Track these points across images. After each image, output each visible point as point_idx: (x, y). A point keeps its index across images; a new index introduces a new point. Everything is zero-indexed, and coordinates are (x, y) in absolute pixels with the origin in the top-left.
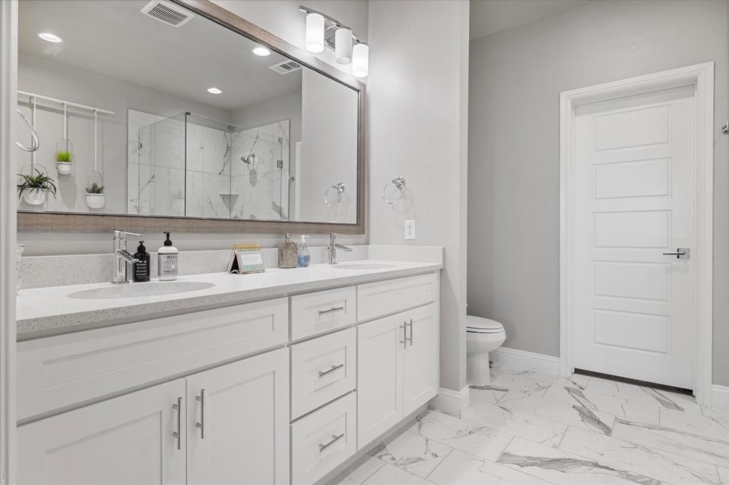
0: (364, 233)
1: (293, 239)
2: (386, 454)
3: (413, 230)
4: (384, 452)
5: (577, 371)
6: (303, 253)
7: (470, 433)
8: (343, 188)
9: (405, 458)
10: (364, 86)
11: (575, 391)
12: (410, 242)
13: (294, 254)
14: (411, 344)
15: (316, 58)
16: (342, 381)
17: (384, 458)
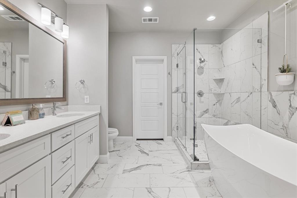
0: (66, 101)
1: (37, 106)
2: (84, 185)
3: (88, 99)
4: (83, 185)
5: (137, 140)
6: (41, 112)
7: (112, 167)
8: (54, 81)
9: (92, 184)
10: (66, 41)
11: (138, 146)
12: (87, 104)
13: (37, 113)
14: (92, 142)
15: (46, 27)
16: (70, 162)
17: (84, 187)
